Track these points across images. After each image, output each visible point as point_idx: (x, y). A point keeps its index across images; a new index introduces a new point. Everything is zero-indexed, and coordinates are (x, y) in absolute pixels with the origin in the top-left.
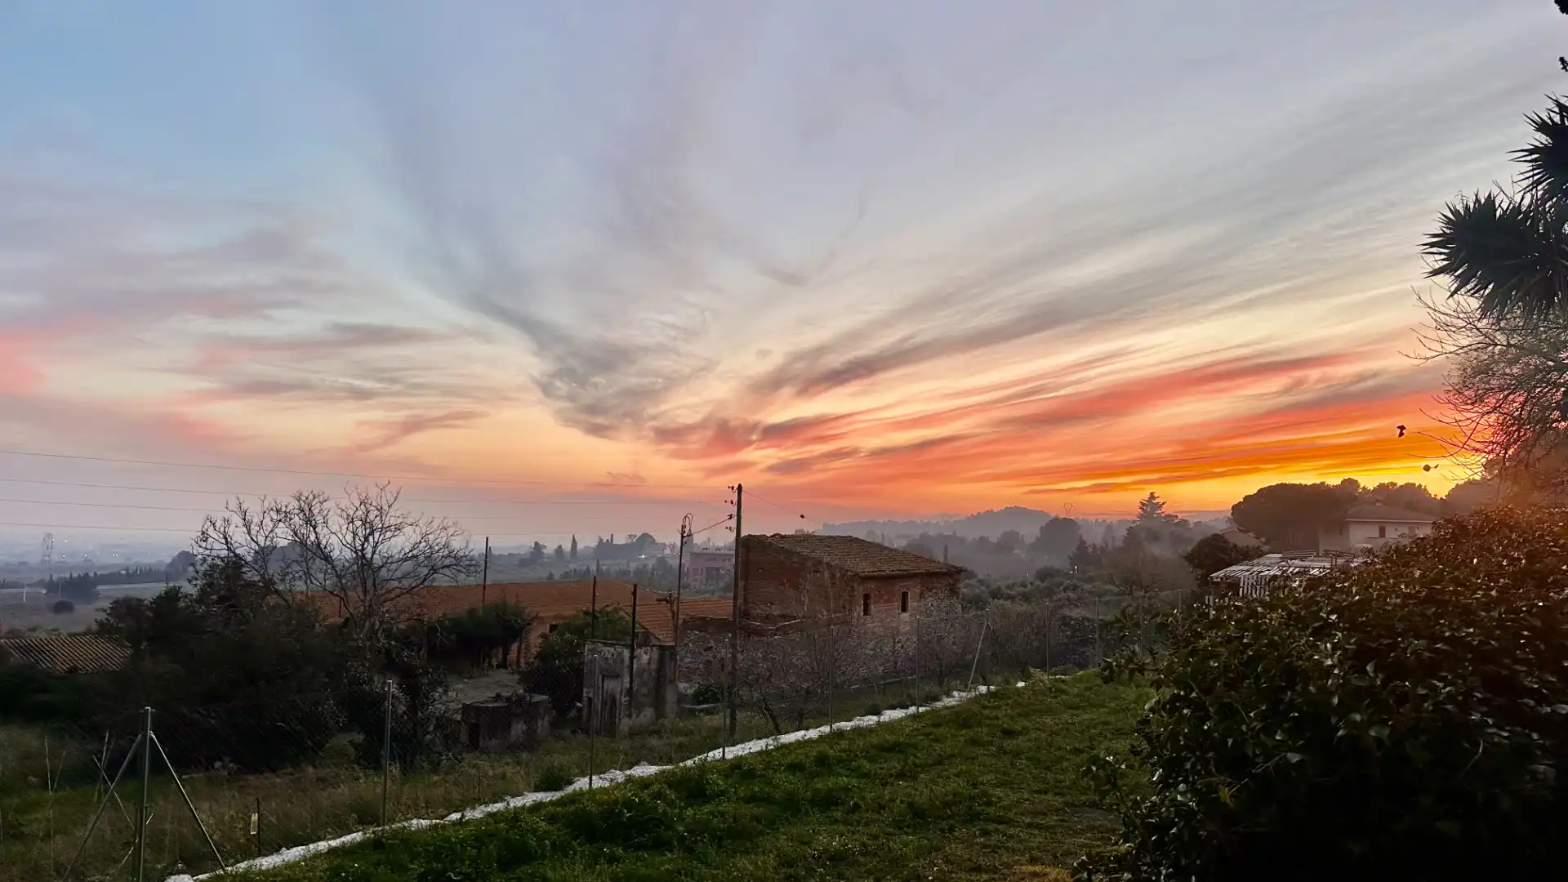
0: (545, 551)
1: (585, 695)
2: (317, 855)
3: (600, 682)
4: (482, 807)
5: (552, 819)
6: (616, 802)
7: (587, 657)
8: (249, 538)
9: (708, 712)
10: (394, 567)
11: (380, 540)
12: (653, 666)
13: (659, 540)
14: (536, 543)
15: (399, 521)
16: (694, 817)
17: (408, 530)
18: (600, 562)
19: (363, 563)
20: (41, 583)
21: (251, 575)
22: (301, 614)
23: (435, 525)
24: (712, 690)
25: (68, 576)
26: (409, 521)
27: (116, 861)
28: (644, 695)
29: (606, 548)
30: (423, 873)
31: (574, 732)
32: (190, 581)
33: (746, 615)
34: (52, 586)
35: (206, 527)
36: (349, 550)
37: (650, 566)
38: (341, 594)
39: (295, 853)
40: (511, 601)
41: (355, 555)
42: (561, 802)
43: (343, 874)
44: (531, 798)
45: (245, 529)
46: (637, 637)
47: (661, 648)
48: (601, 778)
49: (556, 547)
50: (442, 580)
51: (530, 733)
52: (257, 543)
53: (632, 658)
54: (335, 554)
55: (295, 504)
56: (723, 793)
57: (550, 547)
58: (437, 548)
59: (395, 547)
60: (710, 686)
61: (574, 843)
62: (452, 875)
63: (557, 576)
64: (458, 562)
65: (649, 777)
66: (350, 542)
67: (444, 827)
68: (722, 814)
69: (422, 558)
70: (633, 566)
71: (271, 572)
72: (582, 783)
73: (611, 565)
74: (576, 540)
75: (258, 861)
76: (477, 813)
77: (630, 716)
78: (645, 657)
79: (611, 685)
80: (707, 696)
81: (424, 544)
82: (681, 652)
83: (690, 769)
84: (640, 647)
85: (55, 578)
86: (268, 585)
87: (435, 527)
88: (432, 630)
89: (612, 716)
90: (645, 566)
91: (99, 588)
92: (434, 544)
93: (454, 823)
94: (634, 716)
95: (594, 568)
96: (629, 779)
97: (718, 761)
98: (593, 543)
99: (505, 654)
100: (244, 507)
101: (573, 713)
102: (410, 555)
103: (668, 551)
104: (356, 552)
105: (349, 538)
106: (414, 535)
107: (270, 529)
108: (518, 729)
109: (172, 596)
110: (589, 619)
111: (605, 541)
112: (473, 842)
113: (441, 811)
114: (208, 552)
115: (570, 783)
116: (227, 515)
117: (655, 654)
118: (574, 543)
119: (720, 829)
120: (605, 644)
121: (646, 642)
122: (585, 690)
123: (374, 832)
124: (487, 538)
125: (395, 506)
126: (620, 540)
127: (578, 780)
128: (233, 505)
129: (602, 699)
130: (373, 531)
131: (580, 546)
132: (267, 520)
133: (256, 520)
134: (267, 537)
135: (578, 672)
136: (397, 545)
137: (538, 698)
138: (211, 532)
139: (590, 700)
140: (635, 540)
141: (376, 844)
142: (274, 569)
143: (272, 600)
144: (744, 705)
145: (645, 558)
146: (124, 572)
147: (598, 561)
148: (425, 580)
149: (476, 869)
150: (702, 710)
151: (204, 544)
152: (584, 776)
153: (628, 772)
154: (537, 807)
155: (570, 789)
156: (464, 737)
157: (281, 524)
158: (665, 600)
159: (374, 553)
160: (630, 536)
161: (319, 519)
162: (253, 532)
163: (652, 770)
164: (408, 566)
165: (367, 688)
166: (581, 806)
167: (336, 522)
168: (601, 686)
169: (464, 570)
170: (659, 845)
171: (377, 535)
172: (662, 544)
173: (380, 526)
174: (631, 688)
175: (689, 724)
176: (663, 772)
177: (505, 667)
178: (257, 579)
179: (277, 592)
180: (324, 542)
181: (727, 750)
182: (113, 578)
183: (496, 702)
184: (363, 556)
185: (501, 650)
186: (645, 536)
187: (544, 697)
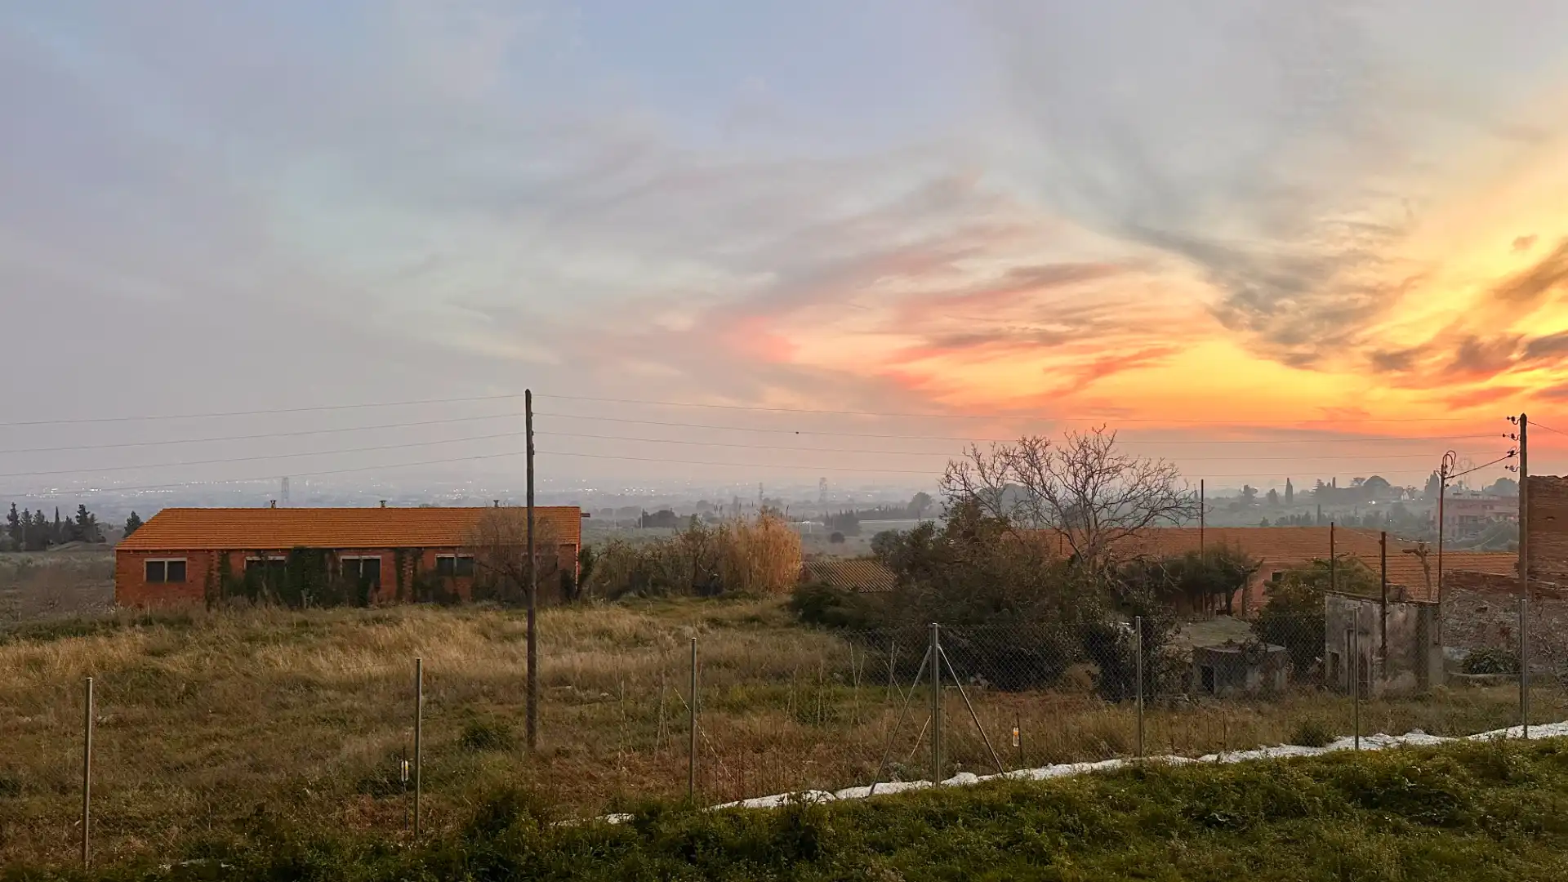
0: (1256, 495)
1: (1327, 650)
2: (1081, 776)
3: (1345, 638)
4: (1237, 753)
5: (1318, 776)
6: (1393, 768)
7: (1328, 610)
8: (984, 480)
9: (1485, 683)
10: (1114, 507)
11: (1100, 481)
12: (1411, 626)
13: (1393, 484)
14: (1246, 487)
15: (1116, 463)
16: (1496, 800)
17: (1125, 472)
18: (1322, 509)
19: (1084, 505)
20: (820, 518)
21: (987, 513)
22: (1032, 549)
23: (1152, 467)
24: (1489, 658)
25: (839, 513)
26: (1127, 463)
27: (906, 752)
28: (1401, 656)
29: (1325, 492)
30: (1187, 809)
31: (1319, 688)
32: (941, 517)
33: (1533, 573)
34: (828, 520)
35: (949, 469)
36: (1071, 492)
37: (1383, 514)
38: (1066, 531)
39: (1061, 770)
40: (1232, 547)
41: (1076, 496)
42: (1327, 760)
43: (1111, 797)
44: (1290, 751)
45: (980, 472)
46: (1389, 591)
47: (1421, 604)
48: (1367, 741)
49: (1268, 490)
50: (1163, 522)
51: (1268, 683)
52: (990, 484)
53: (1383, 614)
54: (1059, 496)
55: (1020, 449)
56: (1532, 778)
57: (1262, 491)
58: (1155, 490)
59: (1114, 488)
60: (1485, 654)
61: (1349, 806)
62: (1217, 815)
63: (1272, 523)
64: (1175, 505)
65: (1429, 747)
66: (1071, 484)
67: (1201, 767)
68: (1536, 802)
69: (1142, 499)
70: (1362, 513)
71: (1003, 510)
72: (1346, 743)
73: (1336, 513)
74: (1292, 483)
75: (1034, 771)
76: (1234, 758)
77: (1385, 678)
78: (1399, 614)
79: (1363, 643)
80: (1482, 664)
81: (1141, 486)
82: (1444, 611)
83: (1484, 745)
84: (1393, 602)
85: (830, 514)
86: (1003, 522)
87: (1153, 469)
88: (1156, 572)
89: (1363, 675)
90: (1377, 513)
91: (861, 522)
92: (1153, 486)
93: (1211, 765)
94: (1389, 678)
95: (1314, 514)
96: (1403, 746)
97: (1519, 740)
98: (1312, 487)
99: (1229, 601)
100: (978, 452)
101: (1313, 669)
102: (1129, 496)
103: (1405, 497)
104: (1079, 494)
105: (1070, 479)
106: (1132, 477)
107: (1000, 472)
108: (1254, 679)
109: (926, 530)
110: (1324, 570)
111: (1326, 484)
112: (1234, 786)
113: (1194, 751)
114: (951, 493)
115: (1332, 741)
116: (965, 459)
117: (1414, 612)
118: (1289, 487)
119: (1535, 818)
120: (1349, 597)
121: (1400, 597)
122: (1327, 645)
123: (1132, 761)
124: (1202, 481)
125: (1111, 450)
126: (1344, 483)
127: (1340, 739)
128: (970, 452)
129: (1349, 654)
130: (1093, 473)
131: (1296, 490)
132: (997, 465)
133: (988, 464)
134: (998, 479)
135: (1318, 625)
136: (1115, 487)
137: (1272, 648)
138: (953, 475)
139: (1335, 656)
140: (1362, 484)
141: (1138, 774)
142: (1007, 507)
143: (1005, 536)
144: (1537, 680)
145: (1375, 505)
146: (877, 510)
147: (1319, 506)
148: (1146, 521)
149: (1241, 814)
150: (1478, 681)
151: (947, 485)
152: (1347, 735)
153: (1402, 739)
154: (1297, 761)
155: (1333, 747)
156: (1197, 680)
157: (1010, 467)
158: (1415, 551)
159: (1094, 494)
160: (1356, 480)
161: (1043, 461)
162: (986, 475)
163: (1432, 740)
164: (1128, 508)
165: (1101, 623)
166: (1352, 766)
167: (1058, 465)
168: (1346, 642)
169: (1185, 513)
170: (1451, 823)
171: (1096, 477)
172: (1396, 488)
173: (1099, 469)
174: (1384, 646)
175: (1462, 694)
176: (1447, 743)
177: (1229, 613)
178: (994, 516)
179: (1009, 528)
180: (1048, 484)
181: (1529, 728)
182: (869, 515)
183: (1227, 647)
184: (1085, 498)
185: (1223, 595)
186: (1375, 478)
187: (1279, 648)
